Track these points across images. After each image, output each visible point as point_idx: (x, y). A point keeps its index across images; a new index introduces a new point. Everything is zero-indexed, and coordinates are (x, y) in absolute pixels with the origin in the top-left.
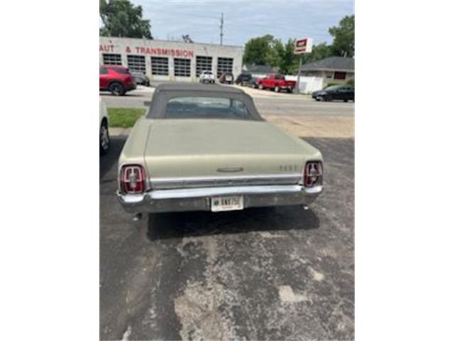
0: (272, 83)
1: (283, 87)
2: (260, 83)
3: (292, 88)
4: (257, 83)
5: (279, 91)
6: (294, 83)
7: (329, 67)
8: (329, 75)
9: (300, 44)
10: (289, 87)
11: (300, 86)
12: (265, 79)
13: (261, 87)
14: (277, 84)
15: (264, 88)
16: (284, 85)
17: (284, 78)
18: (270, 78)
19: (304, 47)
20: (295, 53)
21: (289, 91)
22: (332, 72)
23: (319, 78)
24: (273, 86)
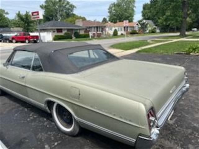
0: (22, 38)
1: (31, 40)
2: (13, 38)
3: (37, 40)
4: (10, 39)
5: (29, 42)
6: (37, 37)
7: (52, 26)
8: (54, 31)
9: (34, 14)
10: (35, 39)
11: (42, 38)
12: (16, 36)
13: (14, 41)
14: (26, 38)
15: (17, 42)
16: (31, 38)
17: (29, 35)
18: (20, 35)
19: (38, 16)
20: (33, 19)
21: (35, 42)
22: (55, 29)
23: (49, 33)
24: (24, 40)
